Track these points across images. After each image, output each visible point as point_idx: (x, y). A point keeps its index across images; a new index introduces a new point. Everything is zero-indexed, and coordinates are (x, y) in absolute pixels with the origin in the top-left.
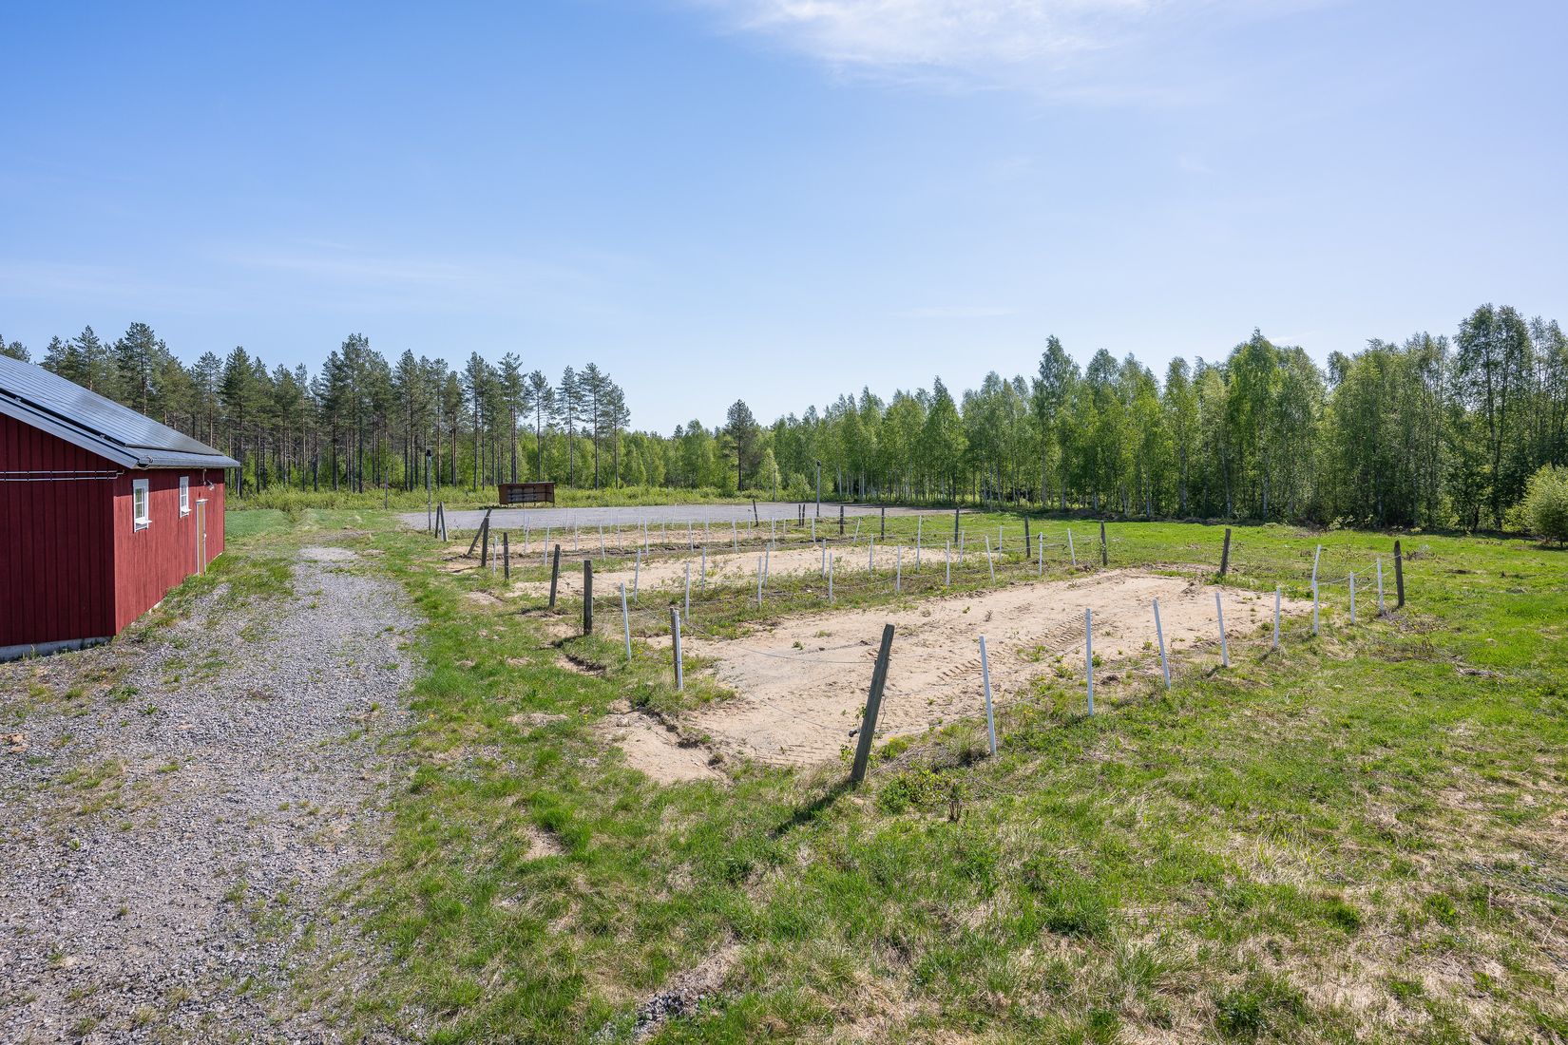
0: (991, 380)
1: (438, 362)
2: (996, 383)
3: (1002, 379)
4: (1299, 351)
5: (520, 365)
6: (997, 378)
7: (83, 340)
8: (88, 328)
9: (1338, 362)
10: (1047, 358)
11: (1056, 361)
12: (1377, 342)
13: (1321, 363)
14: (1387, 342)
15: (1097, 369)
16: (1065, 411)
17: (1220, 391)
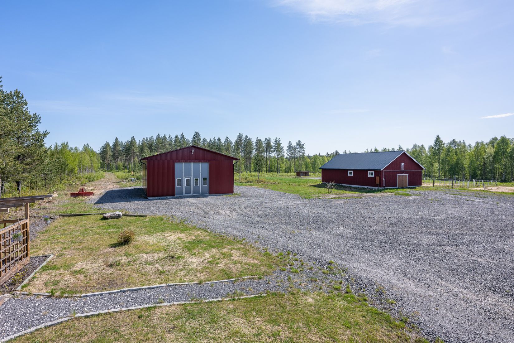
3: (418, 145)
10: (436, 141)
15: (452, 144)
16: (442, 155)
17: (491, 150)
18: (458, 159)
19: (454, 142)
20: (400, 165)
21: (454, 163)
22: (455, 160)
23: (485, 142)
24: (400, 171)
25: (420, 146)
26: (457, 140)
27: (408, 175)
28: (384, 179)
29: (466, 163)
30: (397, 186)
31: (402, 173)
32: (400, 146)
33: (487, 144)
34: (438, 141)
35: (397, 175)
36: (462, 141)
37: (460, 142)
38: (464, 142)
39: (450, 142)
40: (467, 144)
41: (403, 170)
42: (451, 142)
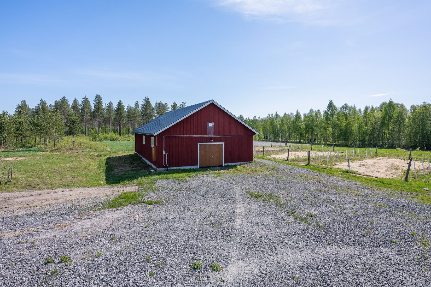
0: (311, 111)
1: (166, 104)
2: (313, 111)
3: (314, 110)
4: (402, 105)
5: (186, 105)
6: (313, 110)
7: (84, 99)
8: (85, 96)
9: (413, 108)
10: (329, 105)
11: (331, 106)
12: (425, 103)
13: (408, 108)
14: (427, 103)
15: (344, 109)
16: (335, 119)
17: (379, 115)
18: (348, 124)
19: (346, 106)
20: (205, 126)
21: (343, 128)
22: (344, 124)
23: (375, 107)
24: (205, 136)
25: (316, 110)
26: (349, 105)
27: (223, 143)
28: (164, 153)
29: (355, 127)
30: (197, 165)
31: (209, 140)
32: (297, 110)
33: (376, 109)
34: (331, 105)
35: (199, 144)
36: (353, 106)
37: (352, 107)
38: (355, 107)
39: (341, 106)
40: (357, 109)
41: (212, 135)
42: (343, 106)
